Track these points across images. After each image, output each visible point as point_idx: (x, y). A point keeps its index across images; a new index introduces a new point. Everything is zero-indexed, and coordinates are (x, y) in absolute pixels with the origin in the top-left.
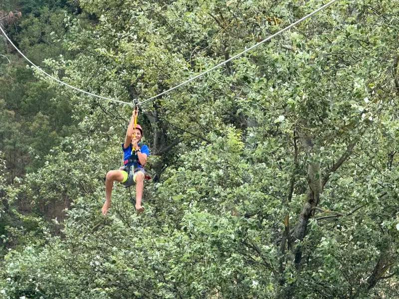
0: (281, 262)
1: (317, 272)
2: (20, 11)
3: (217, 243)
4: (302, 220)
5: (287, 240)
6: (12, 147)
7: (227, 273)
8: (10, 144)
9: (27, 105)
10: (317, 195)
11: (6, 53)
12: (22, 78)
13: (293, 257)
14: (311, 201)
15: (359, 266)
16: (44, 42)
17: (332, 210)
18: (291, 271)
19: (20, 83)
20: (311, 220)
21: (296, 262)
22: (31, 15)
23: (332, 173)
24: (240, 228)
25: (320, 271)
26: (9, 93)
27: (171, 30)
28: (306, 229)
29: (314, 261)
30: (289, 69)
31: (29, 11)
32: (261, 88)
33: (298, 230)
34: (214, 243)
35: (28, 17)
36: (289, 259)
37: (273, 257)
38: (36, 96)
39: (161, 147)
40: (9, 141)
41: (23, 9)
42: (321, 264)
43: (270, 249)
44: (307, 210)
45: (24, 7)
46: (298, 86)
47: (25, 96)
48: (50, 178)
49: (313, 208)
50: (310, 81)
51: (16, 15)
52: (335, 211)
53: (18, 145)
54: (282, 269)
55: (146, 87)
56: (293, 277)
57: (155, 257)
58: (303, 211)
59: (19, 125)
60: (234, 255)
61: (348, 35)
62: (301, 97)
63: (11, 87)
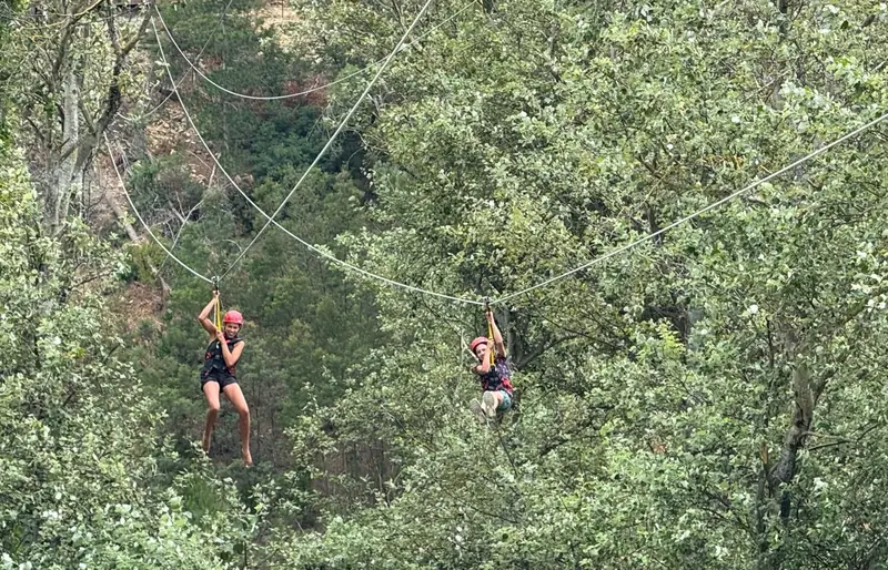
0: (760, 517)
1: (815, 528)
2: (250, 173)
3: (662, 494)
4: (787, 453)
5: (767, 483)
6: (256, 375)
7: (680, 536)
8: (253, 371)
9: (273, 312)
10: (807, 415)
11: (234, 236)
12: (261, 272)
13: (778, 507)
14: (799, 424)
15: (876, 516)
16: (290, 218)
17: (832, 434)
18: (775, 528)
19: (258, 279)
20: (801, 452)
21: (782, 515)
22: (268, 180)
23: (829, 379)
24: (697, 470)
25: (818, 526)
26: (245, 296)
27: (545, 188)
28: (794, 464)
29: (806, 512)
30: (764, 234)
31: (264, 173)
32: (715, 263)
33: (782, 469)
34: (659, 493)
35: (263, 183)
36: (773, 512)
37: (748, 511)
38: (286, 297)
39: (519, 359)
40: (251, 367)
41: (255, 171)
42: (820, 517)
43: (745, 498)
44: (795, 437)
45: (255, 167)
46: (779, 258)
47: (268, 299)
48: (352, 416)
49: (804, 433)
50: (795, 249)
51: (246, 181)
52: (838, 435)
53: (263, 371)
54: (762, 528)
55: (514, 272)
56: (779, 538)
57: (565, 521)
58: (789, 440)
59: (263, 342)
60: (692, 511)
61: (848, 177)
62: (785, 274)
63: (246, 287)
